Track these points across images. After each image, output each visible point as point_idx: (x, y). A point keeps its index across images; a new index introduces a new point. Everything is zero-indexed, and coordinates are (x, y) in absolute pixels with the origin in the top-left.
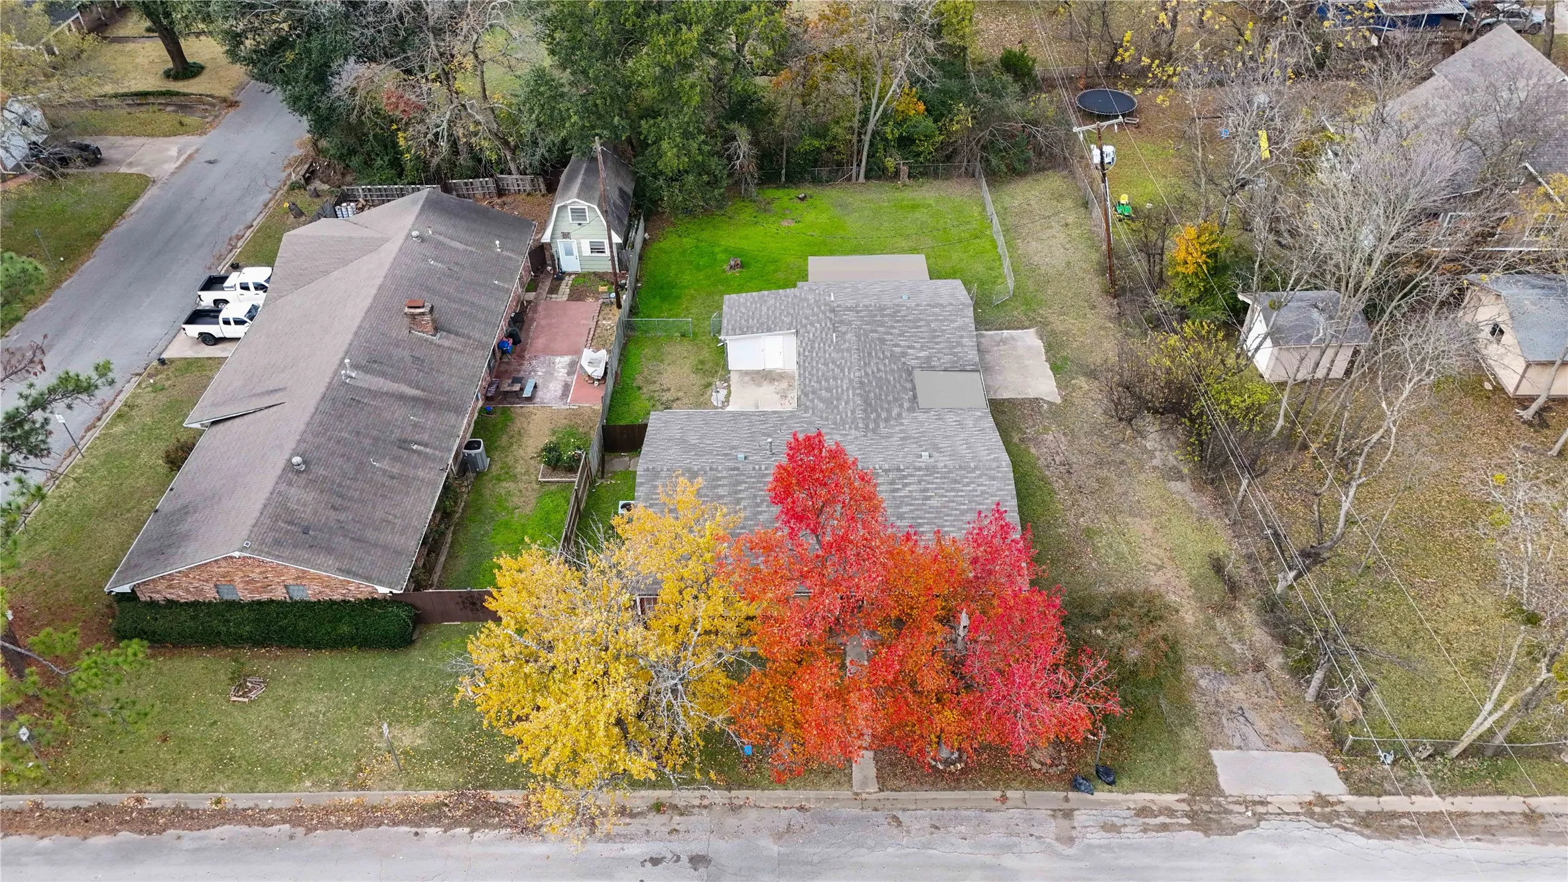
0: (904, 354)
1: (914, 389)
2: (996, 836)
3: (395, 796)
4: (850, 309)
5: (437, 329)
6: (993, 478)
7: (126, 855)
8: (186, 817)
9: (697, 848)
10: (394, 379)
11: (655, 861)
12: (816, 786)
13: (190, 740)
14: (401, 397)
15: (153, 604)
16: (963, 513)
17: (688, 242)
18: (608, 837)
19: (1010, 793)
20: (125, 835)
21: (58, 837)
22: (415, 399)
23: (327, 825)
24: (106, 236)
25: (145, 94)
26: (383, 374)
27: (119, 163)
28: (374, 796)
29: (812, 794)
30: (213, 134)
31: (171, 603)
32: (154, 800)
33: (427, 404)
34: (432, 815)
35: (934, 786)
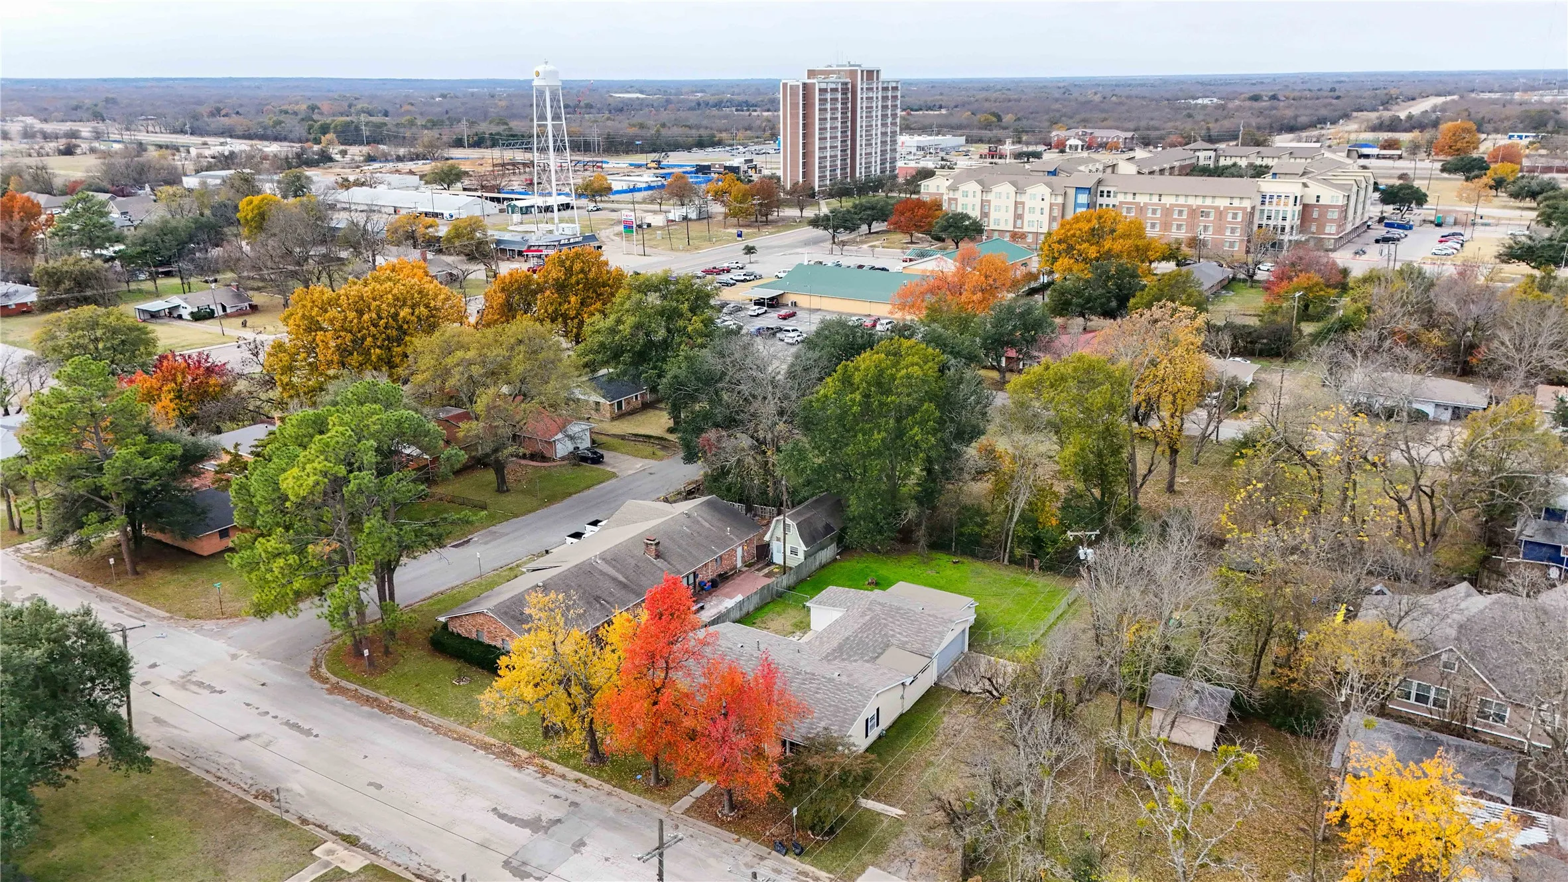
0: (893, 636)
1: (880, 654)
2: (717, 851)
3: (479, 736)
4: (880, 604)
5: (658, 556)
6: (861, 694)
7: (371, 716)
8: (402, 713)
9: (577, 799)
10: (618, 571)
11: (556, 797)
12: (654, 800)
13: (425, 689)
14: (614, 579)
15: (452, 633)
16: (830, 706)
17: (861, 566)
18: (547, 782)
19: (743, 839)
20: (376, 710)
21: (354, 702)
22: (620, 582)
23: (445, 734)
24: (575, 496)
25: (649, 437)
26: (614, 567)
27: (608, 465)
28: (470, 732)
29: (650, 803)
30: (665, 462)
31: (459, 635)
32: (396, 704)
33: (624, 586)
34: (486, 747)
35: (709, 822)
